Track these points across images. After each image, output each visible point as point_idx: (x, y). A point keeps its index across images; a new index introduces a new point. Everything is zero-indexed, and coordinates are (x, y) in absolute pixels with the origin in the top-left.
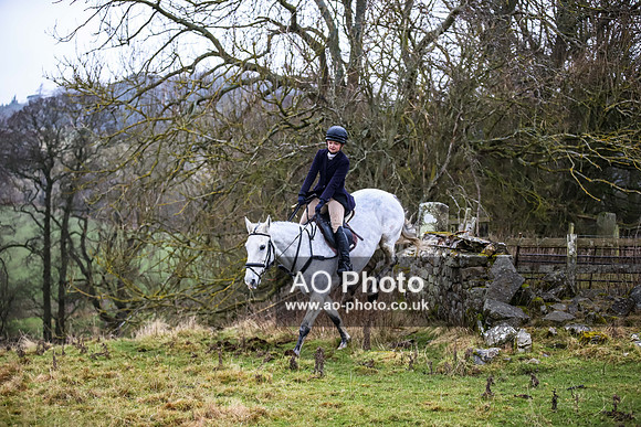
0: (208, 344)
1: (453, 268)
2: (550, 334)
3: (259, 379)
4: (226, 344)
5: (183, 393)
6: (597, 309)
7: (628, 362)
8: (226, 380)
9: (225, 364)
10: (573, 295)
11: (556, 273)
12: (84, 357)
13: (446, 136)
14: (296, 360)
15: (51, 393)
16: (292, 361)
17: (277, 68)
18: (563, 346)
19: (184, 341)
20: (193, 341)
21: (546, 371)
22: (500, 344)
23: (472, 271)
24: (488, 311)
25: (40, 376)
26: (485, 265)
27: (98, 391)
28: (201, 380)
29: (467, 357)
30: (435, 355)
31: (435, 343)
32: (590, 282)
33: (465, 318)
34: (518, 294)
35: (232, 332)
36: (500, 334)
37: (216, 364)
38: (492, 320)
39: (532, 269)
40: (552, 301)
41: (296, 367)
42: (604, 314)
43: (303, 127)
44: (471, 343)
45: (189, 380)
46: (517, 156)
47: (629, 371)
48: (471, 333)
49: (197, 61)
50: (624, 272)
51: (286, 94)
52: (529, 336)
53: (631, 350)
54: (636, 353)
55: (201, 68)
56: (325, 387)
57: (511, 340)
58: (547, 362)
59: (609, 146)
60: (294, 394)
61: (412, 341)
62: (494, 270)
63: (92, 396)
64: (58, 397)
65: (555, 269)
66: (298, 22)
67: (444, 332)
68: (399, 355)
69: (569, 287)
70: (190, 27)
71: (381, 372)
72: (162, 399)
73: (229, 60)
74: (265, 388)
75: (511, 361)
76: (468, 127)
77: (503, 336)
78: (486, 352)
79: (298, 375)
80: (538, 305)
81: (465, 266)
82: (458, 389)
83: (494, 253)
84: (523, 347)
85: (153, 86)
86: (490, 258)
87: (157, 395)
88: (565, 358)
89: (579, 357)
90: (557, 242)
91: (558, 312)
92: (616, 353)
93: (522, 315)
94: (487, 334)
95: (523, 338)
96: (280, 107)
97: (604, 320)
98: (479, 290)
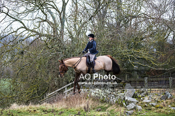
23: (119, 88)
36: (132, 106)
38: (128, 102)
42: (160, 100)
49: (18, 29)
52: (141, 107)
54: (172, 111)
58: (148, 114)
61: (101, 109)
65: (141, 87)
70: (16, 20)
75: (137, 114)
76: (100, 48)
83: (124, 83)
85: (6, 36)
90: (142, 79)
91: (146, 100)
92: (166, 111)
93: (136, 101)
94: (127, 107)
95: (139, 107)
96: (46, 42)
97: (160, 102)
98: (123, 94)
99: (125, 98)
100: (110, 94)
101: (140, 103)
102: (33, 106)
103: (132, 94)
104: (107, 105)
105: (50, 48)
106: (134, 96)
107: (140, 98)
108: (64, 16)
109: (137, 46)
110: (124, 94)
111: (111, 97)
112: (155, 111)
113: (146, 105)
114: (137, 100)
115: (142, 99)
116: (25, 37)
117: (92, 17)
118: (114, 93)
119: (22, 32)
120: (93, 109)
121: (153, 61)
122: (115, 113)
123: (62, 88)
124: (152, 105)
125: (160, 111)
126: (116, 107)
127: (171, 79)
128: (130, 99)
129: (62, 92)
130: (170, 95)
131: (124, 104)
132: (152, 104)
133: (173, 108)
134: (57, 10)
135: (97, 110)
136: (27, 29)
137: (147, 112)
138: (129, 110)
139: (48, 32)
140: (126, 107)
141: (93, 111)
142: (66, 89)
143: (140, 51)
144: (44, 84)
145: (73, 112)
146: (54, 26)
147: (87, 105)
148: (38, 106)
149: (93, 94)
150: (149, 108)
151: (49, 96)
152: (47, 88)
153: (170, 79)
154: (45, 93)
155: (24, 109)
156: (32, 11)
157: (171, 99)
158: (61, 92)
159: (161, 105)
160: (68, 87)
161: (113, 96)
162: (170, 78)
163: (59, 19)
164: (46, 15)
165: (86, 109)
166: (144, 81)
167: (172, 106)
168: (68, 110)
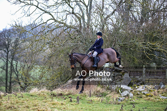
0: (49, 95)
1: (113, 76)
2: (138, 94)
3: (62, 104)
4: (54, 95)
5: (42, 107)
6: (151, 88)
7: (158, 102)
8: (54, 104)
9: (53, 100)
10: (144, 84)
11: (140, 78)
12: (16, 97)
13: (112, 42)
14: (72, 99)
15: (8, 106)
16: (71, 99)
17: (68, 23)
18: (141, 97)
19: (43, 94)
20: (45, 94)
21: (137, 104)
22: (125, 96)
23: (118, 77)
24: (122, 88)
25: (5, 102)
26: (121, 76)
27: (20, 106)
28: (47, 104)
29: (116, 100)
30: (108, 99)
31: (108, 96)
32: (149, 81)
33: (116, 90)
34: (130, 84)
35: (55, 91)
36: (125, 94)
37: (51, 100)
38: (123, 90)
39: (134, 77)
40: (139, 86)
41: (72, 101)
42: (152, 89)
43: (75, 39)
44: (117, 96)
45: (44, 104)
46: (130, 48)
47: (159, 104)
48: (117, 93)
49: (47, 21)
50: (158, 78)
51: (70, 30)
52: (133, 95)
53: (159, 98)
54: (160, 99)
55: (48, 23)
56: (79, 106)
57: (128, 95)
58: (137, 101)
59: (154, 46)
60: (71, 108)
61: (102, 95)
62: (124, 77)
63: (19, 107)
64: (10, 107)
65: (140, 77)
66: (74, 12)
67: (110, 93)
68: (99, 99)
69: (143, 82)
70: (46, 12)
71: (94, 103)
72: (37, 109)
73: (56, 21)
74: (64, 106)
75: (128, 101)
76: (118, 40)
77: (126, 94)
78: (121, 98)
79: (72, 103)
80: (135, 87)
81: (116, 76)
82: (114, 108)
83: (124, 73)
84: (131, 97)
85: (36, 27)
86: (123, 74)
87: (35, 107)
88: (142, 101)
89: (145, 100)
92: (155, 99)
93: (131, 89)
94: (121, 94)
96: (69, 34)
97: (152, 91)
99: (121, 86)
101: (134, 91)
118: (115, 81)
125: (149, 99)
128: (125, 87)
132: (144, 92)
137: (138, 99)
143: (155, 44)
152: (71, 75)
164: (73, 8)
166: (142, 72)
167: (162, 95)
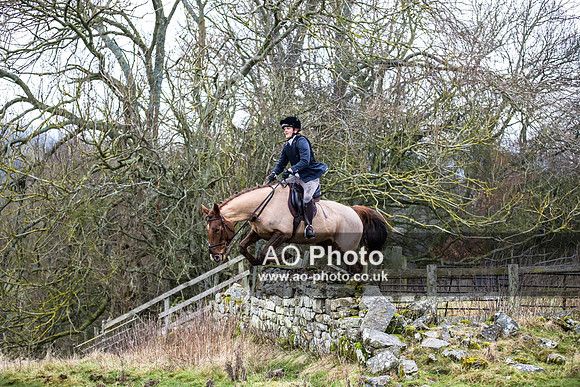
1: (320, 299)
2: (430, 360)
18: (445, 372)
23: (342, 302)
26: (352, 296)
31: (307, 372)
32: (446, 309)
34: (392, 323)
36: (384, 362)
38: (371, 349)
40: (423, 329)
42: (476, 340)
43: (119, 168)
49: (8, 105)
52: (414, 363)
53: (513, 372)
54: (518, 376)
61: (284, 371)
65: (416, 297)
69: (434, 314)
78: (375, 380)
80: (412, 334)
83: (359, 284)
84: (410, 374)
86: (356, 289)
90: (418, 272)
91: (432, 339)
92: (499, 377)
93: (399, 343)
94: (369, 362)
95: (409, 365)
96: (99, 148)
97: (479, 346)
98: (354, 320)
99: (361, 333)
100: (314, 320)
101: (412, 349)
102: (57, 363)
103: (386, 321)
104: (302, 359)
105: (113, 169)
106: (393, 328)
107: (410, 333)
108: (159, 61)
109: (402, 162)
110: (360, 321)
111: (317, 333)
112: (463, 377)
113: (432, 356)
114: (401, 339)
115: (417, 336)
116: (30, 131)
117: (252, 63)
118: (326, 317)
119: (23, 115)
120: (257, 372)
121: (455, 210)
122: (329, 383)
123: (155, 301)
124: (451, 356)
125: (478, 378)
126: (332, 365)
127: (513, 271)
128: (378, 337)
129: (155, 314)
130: (512, 322)
131: (359, 353)
132: (451, 353)
133: (520, 368)
134: (137, 41)
135: (271, 376)
136: (37, 105)
137: (434, 380)
138: (375, 375)
139: (107, 114)
140: (365, 365)
141: (257, 377)
142: (167, 303)
143: (411, 179)
144: (95, 290)
145: (190, 381)
146: (127, 93)
147: (235, 358)
148: (75, 361)
149: (255, 321)
150: (441, 367)
151: (111, 328)
152: (105, 301)
153: (510, 272)
154: (97, 317)
155: (29, 371)
156: (56, 43)
157: (514, 335)
158: (151, 314)
159: (481, 355)
160: (174, 298)
161: (322, 327)
162: (510, 266)
163: (143, 71)
164: (101, 57)
165: (234, 373)
166: (423, 279)
167: (518, 360)
168: (172, 376)
